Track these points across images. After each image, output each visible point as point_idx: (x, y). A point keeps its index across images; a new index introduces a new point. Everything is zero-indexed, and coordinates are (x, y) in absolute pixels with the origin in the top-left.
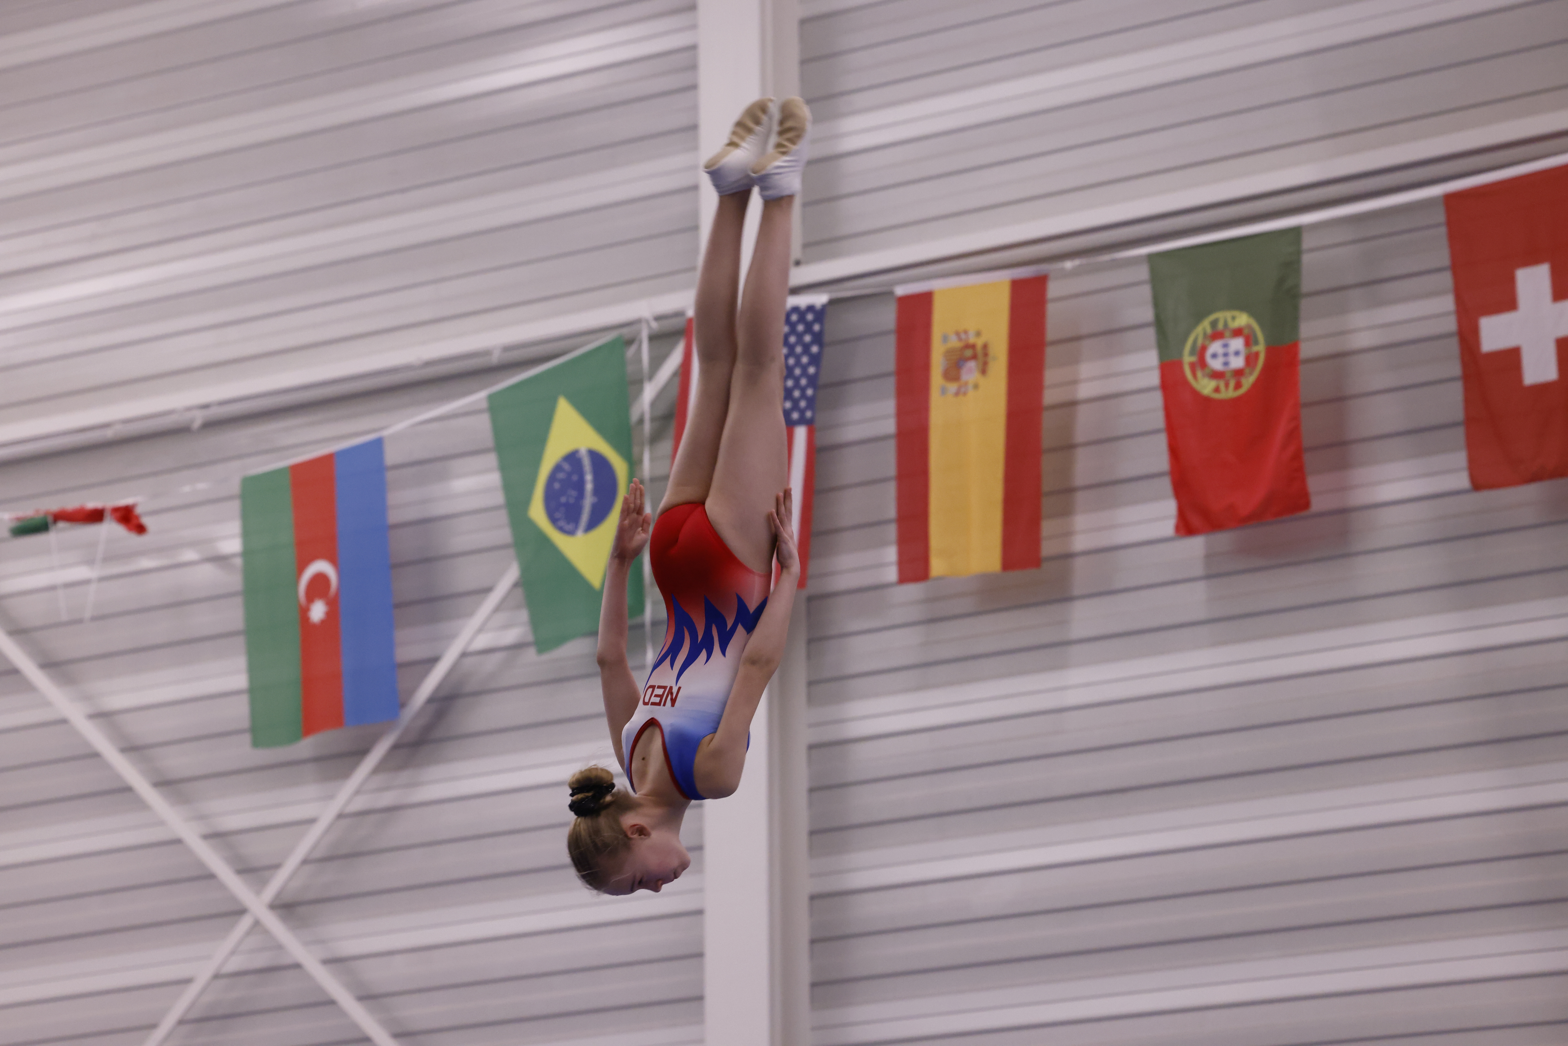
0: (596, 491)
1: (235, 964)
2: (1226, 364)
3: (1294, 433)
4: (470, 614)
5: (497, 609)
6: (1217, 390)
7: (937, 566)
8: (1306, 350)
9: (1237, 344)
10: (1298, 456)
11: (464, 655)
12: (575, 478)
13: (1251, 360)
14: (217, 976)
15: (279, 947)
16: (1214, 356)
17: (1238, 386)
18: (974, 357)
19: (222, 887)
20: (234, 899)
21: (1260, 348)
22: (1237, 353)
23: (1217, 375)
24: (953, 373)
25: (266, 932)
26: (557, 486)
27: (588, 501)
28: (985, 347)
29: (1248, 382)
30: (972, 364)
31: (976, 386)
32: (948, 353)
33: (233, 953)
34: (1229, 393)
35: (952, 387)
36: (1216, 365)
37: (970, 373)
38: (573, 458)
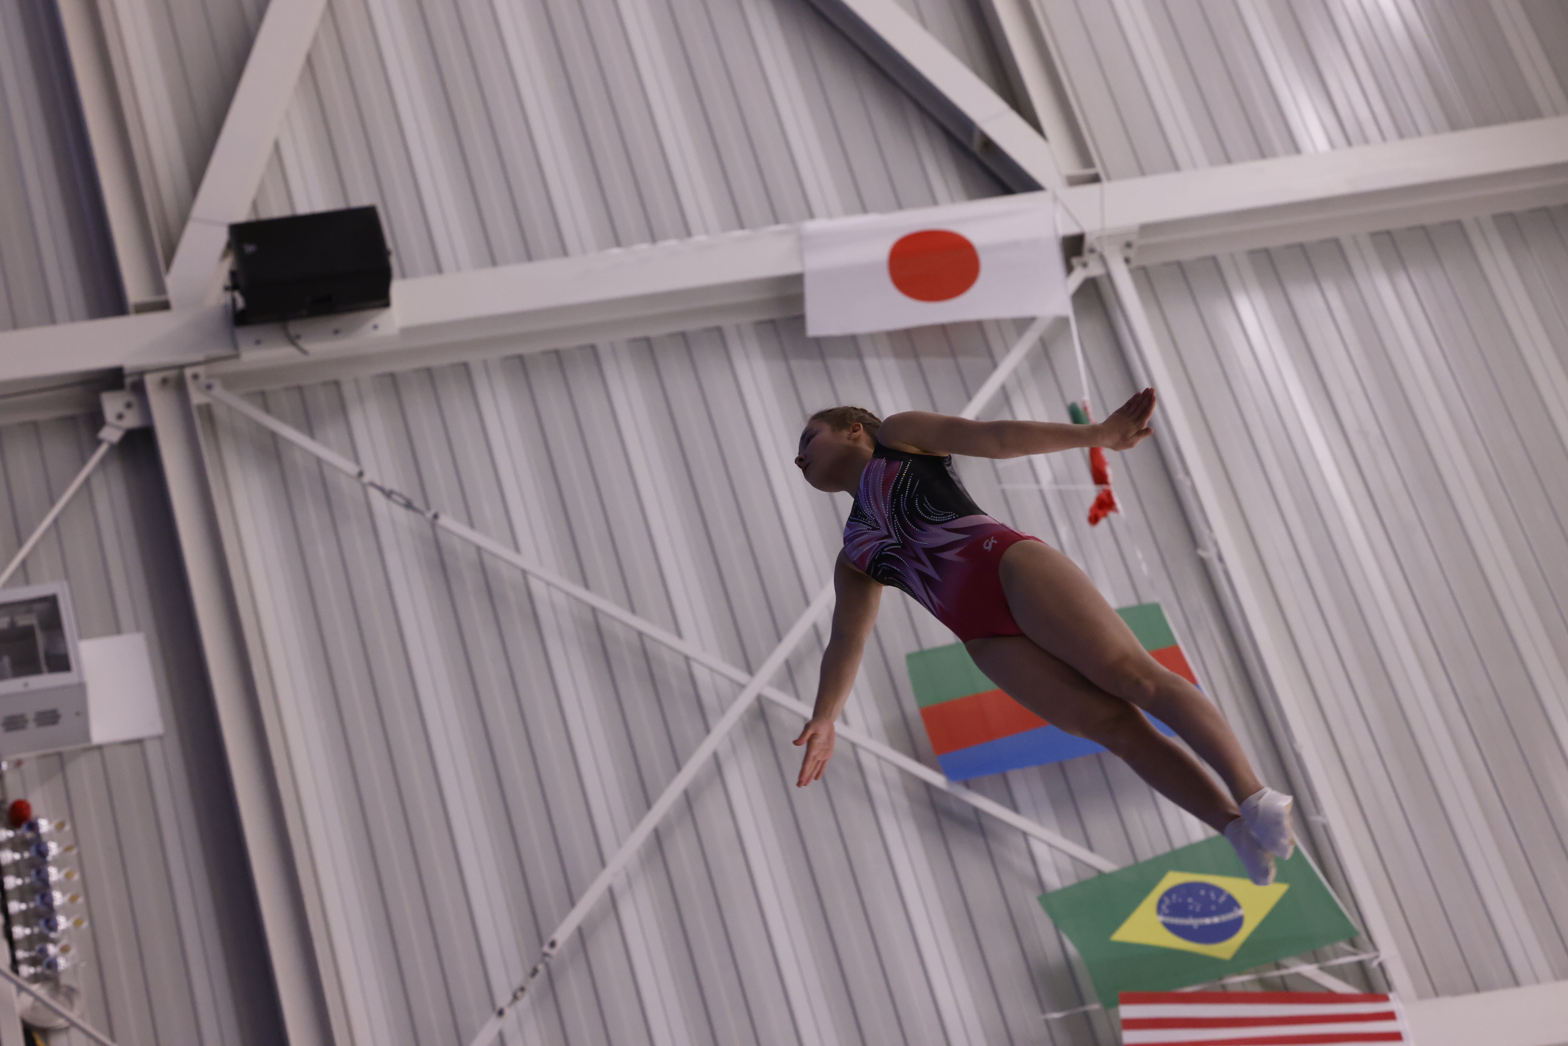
0: (1204, 928)
1: (701, 674)
4: (1064, 835)
5: (1074, 859)
11: (1025, 835)
12: (1213, 908)
14: (687, 659)
15: (723, 712)
19: (771, 650)
20: (761, 661)
25: (735, 697)
33: (712, 670)
38: (1231, 904)
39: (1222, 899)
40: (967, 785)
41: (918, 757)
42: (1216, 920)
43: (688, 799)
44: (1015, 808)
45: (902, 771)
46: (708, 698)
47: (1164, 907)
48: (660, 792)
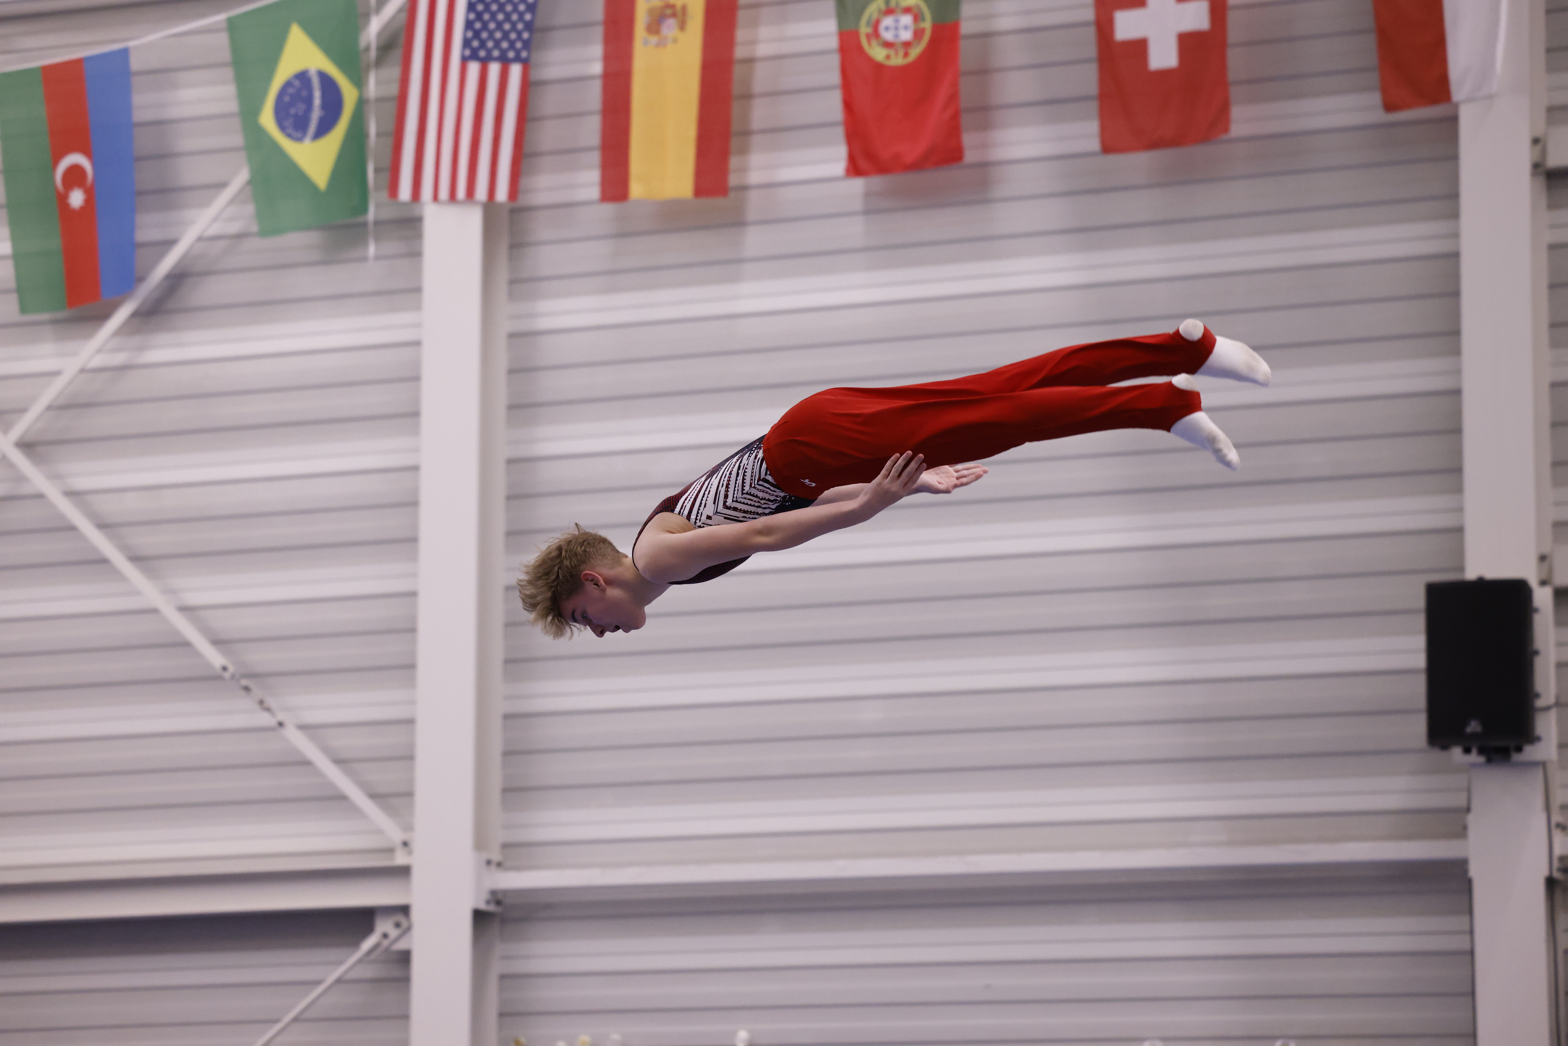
0: (324, 106)
2: (896, 36)
3: (953, 97)
4: (205, 205)
5: (231, 202)
6: (888, 57)
7: (636, 190)
8: (966, 28)
9: (907, 20)
10: (955, 117)
11: (200, 239)
12: (304, 93)
13: (918, 34)
15: (24, 479)
16: (887, 29)
17: (906, 55)
18: (674, 15)
21: (927, 25)
22: (906, 28)
23: (888, 45)
24: (654, 27)
26: (287, 99)
27: (316, 114)
28: (684, 8)
29: (915, 52)
30: (671, 22)
31: (675, 41)
32: (651, 11)
34: (897, 60)
35: (654, 39)
36: (888, 36)
37: (670, 28)
38: (303, 77)
39: (297, 83)
42: (317, 93)
43: (105, 526)
44: (172, 243)
47: (295, 134)
48: (95, 549)
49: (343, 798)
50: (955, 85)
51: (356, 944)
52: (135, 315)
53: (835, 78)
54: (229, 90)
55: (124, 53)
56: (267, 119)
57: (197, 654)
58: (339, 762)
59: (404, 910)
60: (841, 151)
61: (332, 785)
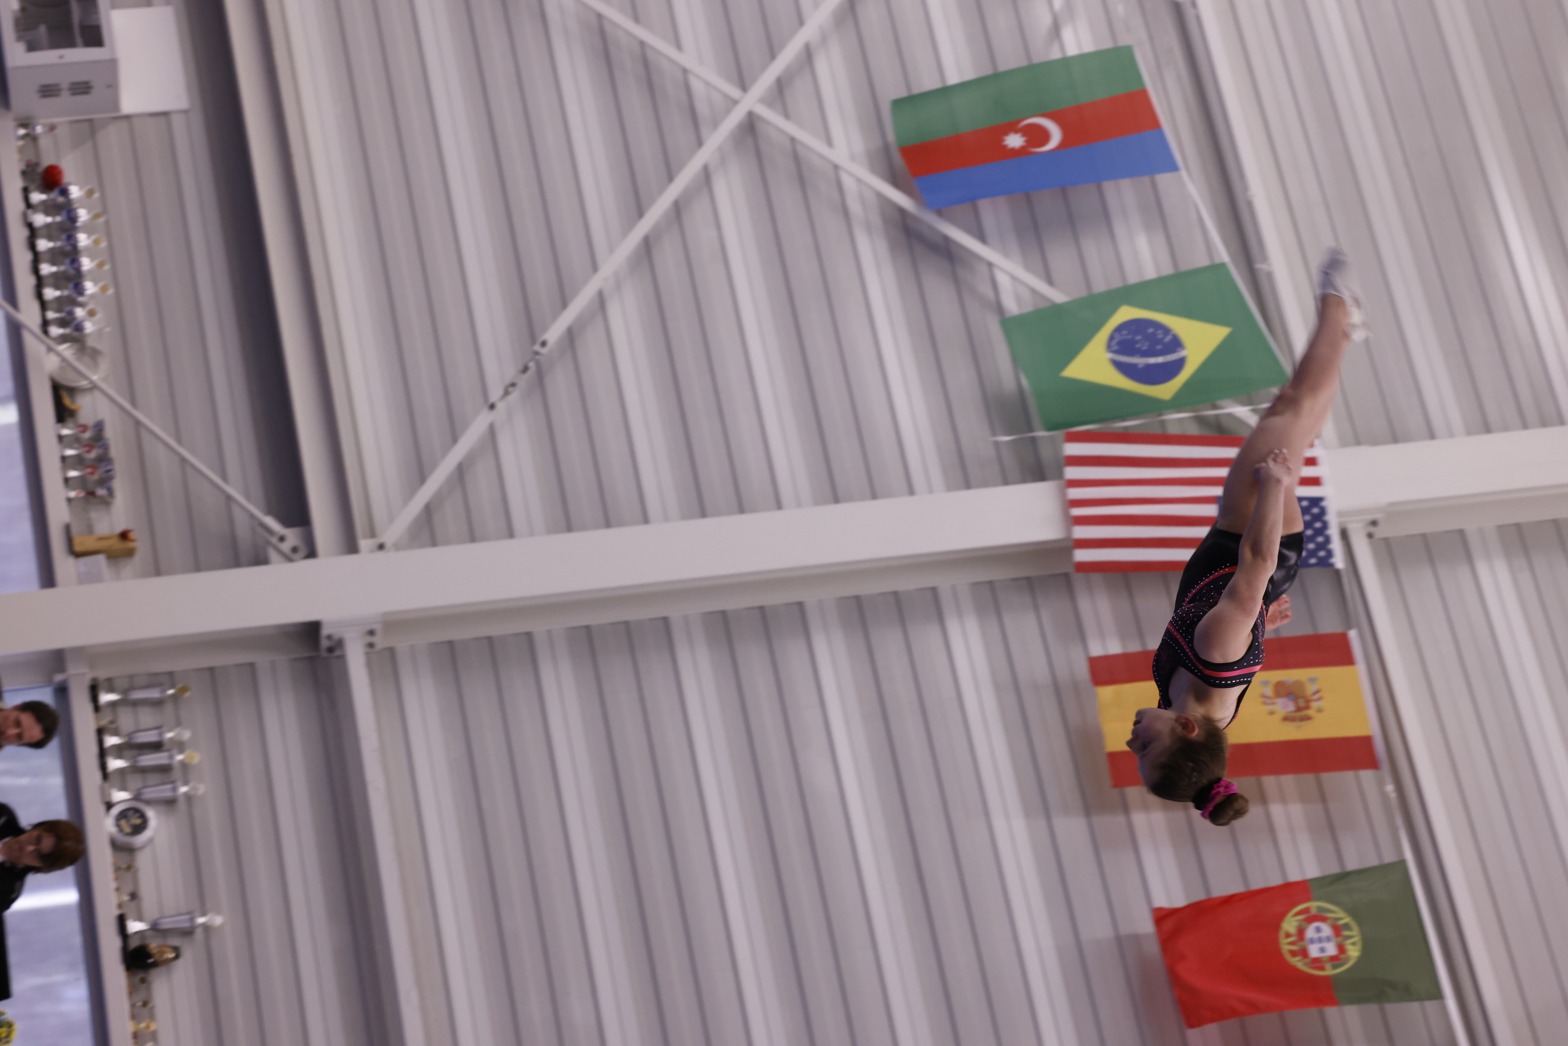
0: (1149, 368)
1: (697, 86)
2: (1312, 941)
3: (1255, 1008)
4: (1027, 268)
5: (1034, 291)
6: (1288, 935)
7: (1107, 692)
8: (1331, 1012)
9: (1331, 950)
10: (1235, 1013)
11: (990, 265)
12: (1159, 347)
13: (1317, 963)
14: (685, 71)
15: (715, 124)
16: (1318, 930)
17: (1294, 954)
18: (1299, 709)
19: (764, 67)
20: (754, 78)
21: (1329, 971)
22: (1322, 950)
23: (1301, 932)
24: (1283, 690)
25: (728, 112)
26: (1150, 330)
27: (1139, 361)
28: (1308, 718)
29: (1297, 962)
30: (1291, 707)
31: (1272, 713)
32: (1299, 684)
33: (707, 84)
34: (1286, 946)
35: (1269, 691)
36: (1310, 932)
37: (1284, 706)
38: (1176, 344)
39: (1168, 339)
40: (940, 213)
41: (896, 182)
42: (1160, 360)
43: (678, 209)
44: (982, 237)
45: (880, 196)
46: (702, 109)
47: (1114, 342)
48: (652, 201)
49: (422, 479)
50: (1268, 1009)
51: (269, 512)
52: (902, 211)
53: (1257, 884)
54: (1150, 273)
55: (1172, 167)
56: (1126, 313)
57: (555, 316)
58: (461, 471)
59: (312, 553)
60: (1179, 902)
61: (434, 466)
